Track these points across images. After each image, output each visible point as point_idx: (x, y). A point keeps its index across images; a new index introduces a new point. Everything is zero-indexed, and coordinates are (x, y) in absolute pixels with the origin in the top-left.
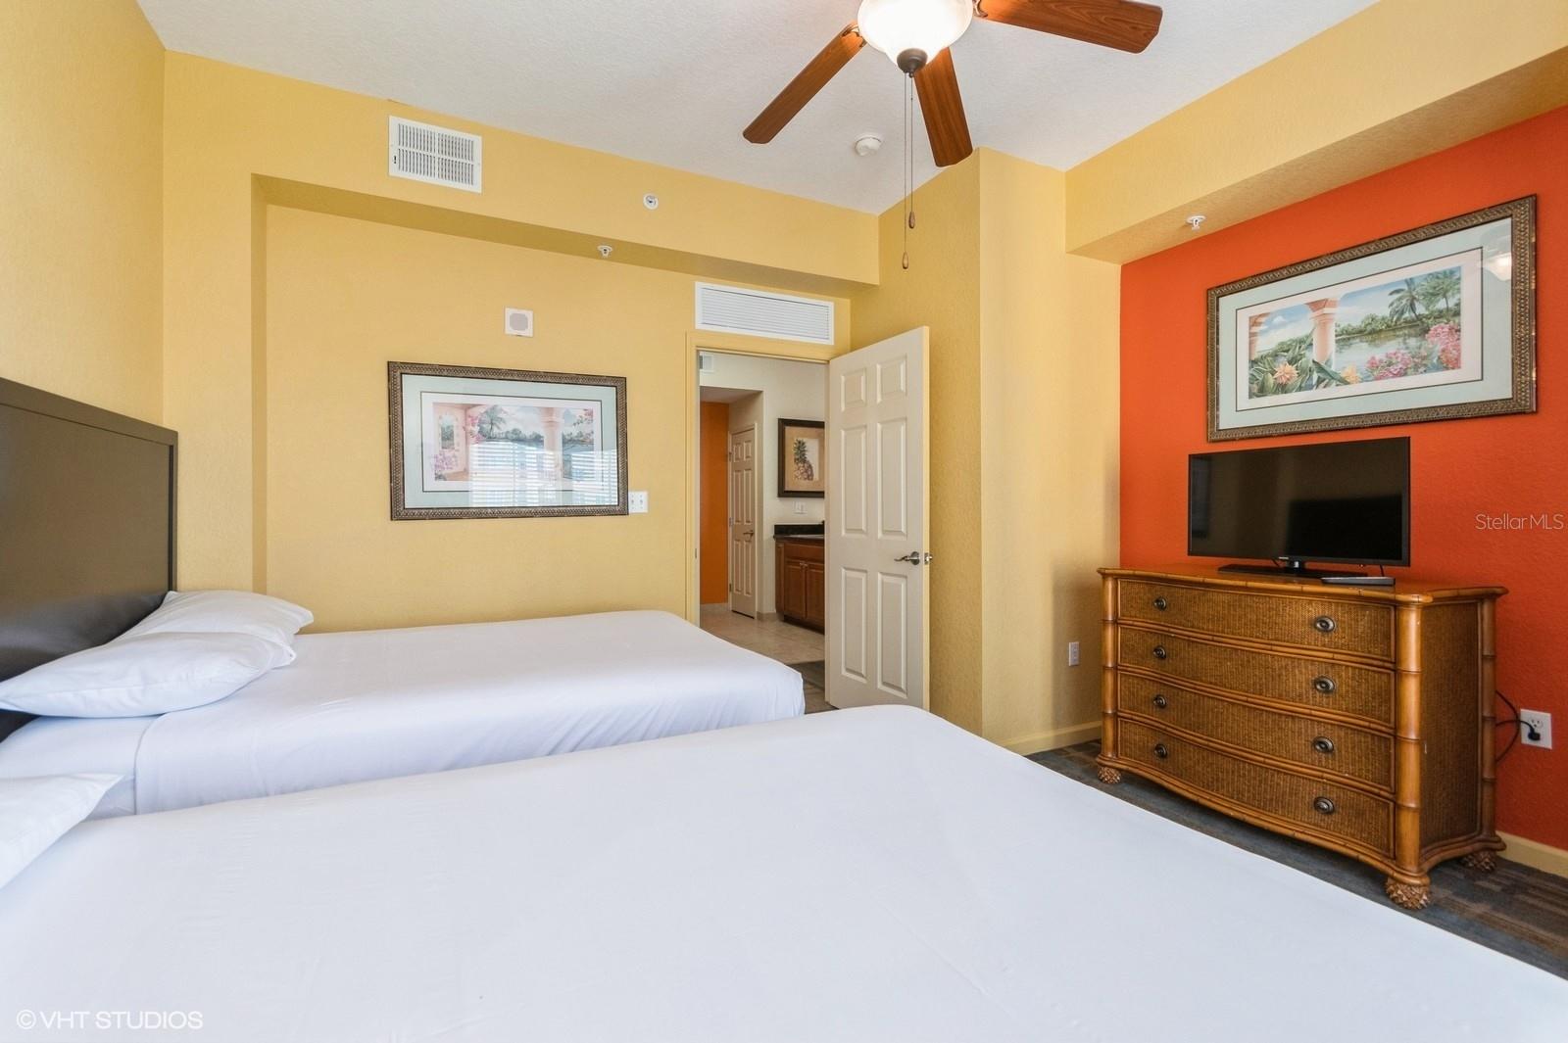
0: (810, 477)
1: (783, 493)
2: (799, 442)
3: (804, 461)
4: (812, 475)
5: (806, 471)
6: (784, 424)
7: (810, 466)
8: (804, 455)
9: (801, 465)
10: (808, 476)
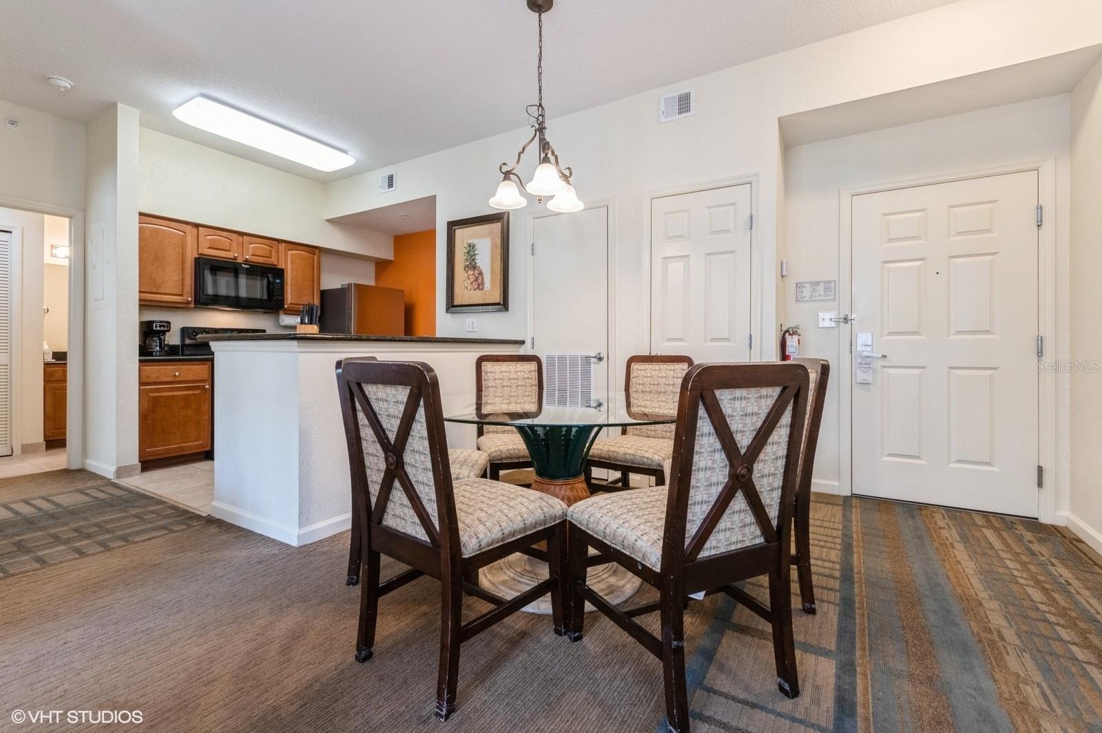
0: (480, 286)
1: (451, 306)
2: (470, 246)
3: (474, 267)
4: (483, 283)
5: (476, 280)
6: (452, 226)
7: (481, 273)
8: (474, 260)
9: (471, 272)
10: (479, 285)
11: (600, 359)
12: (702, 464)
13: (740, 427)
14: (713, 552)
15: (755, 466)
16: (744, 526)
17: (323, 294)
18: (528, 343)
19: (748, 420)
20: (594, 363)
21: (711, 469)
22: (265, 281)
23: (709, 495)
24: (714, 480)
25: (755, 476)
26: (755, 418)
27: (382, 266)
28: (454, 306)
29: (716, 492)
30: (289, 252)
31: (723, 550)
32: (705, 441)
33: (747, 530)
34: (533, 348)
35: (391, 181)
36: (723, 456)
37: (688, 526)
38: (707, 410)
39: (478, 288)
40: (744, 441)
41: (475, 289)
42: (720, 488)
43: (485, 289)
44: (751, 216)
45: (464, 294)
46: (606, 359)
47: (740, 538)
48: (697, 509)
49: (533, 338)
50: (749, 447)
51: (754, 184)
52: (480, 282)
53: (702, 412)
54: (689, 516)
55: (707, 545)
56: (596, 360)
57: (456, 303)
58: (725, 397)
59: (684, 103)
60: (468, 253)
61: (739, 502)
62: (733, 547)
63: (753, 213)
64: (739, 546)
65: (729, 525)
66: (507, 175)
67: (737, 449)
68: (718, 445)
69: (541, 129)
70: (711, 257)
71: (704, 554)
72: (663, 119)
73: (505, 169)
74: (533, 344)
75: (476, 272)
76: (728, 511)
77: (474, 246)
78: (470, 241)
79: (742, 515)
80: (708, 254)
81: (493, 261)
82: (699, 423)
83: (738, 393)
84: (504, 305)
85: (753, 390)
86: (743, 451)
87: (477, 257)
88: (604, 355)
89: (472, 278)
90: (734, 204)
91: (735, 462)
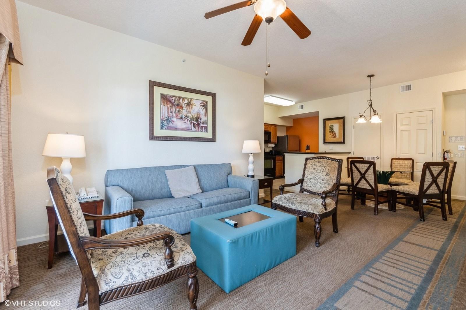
11: (378, 158)
12: (427, 178)
13: (434, 172)
14: (429, 193)
15: (438, 179)
16: (435, 190)
17: (278, 137)
18: (352, 153)
19: (436, 171)
20: (376, 159)
21: (429, 179)
22: (268, 136)
23: (428, 183)
24: (429, 181)
25: (438, 181)
26: (437, 171)
27: (288, 128)
28: (325, 142)
29: (429, 183)
30: (271, 127)
31: (430, 193)
32: (428, 174)
33: (436, 190)
34: (354, 154)
35: (302, 107)
36: (431, 177)
37: (424, 188)
38: (428, 169)
39: (334, 137)
40: (435, 175)
41: (333, 138)
42: (430, 182)
43: (337, 138)
44: (433, 120)
45: (329, 138)
46: (380, 158)
47: (434, 191)
48: (426, 185)
49: (354, 152)
50: (436, 176)
51: (434, 111)
52: (335, 136)
53: (427, 169)
54: (424, 186)
55: (427, 192)
56: (376, 158)
57: (326, 141)
58: (431, 167)
59: (409, 88)
60: (331, 128)
61: (434, 185)
62: (433, 193)
63: (434, 119)
64: (434, 193)
65: (432, 189)
66: (361, 116)
67: (434, 176)
68: (430, 175)
69: (371, 105)
70: (418, 131)
71: (427, 193)
72: (401, 92)
73: (360, 114)
74: (354, 153)
75: (333, 133)
76: (432, 186)
77: (332, 126)
78: (331, 124)
79: (435, 188)
80: (417, 130)
81: (339, 130)
82: (427, 171)
83: (434, 167)
84: (343, 143)
85: (437, 166)
86: (435, 176)
87: (334, 129)
88: (379, 157)
89: (332, 135)
90: (426, 116)
91: (434, 178)
